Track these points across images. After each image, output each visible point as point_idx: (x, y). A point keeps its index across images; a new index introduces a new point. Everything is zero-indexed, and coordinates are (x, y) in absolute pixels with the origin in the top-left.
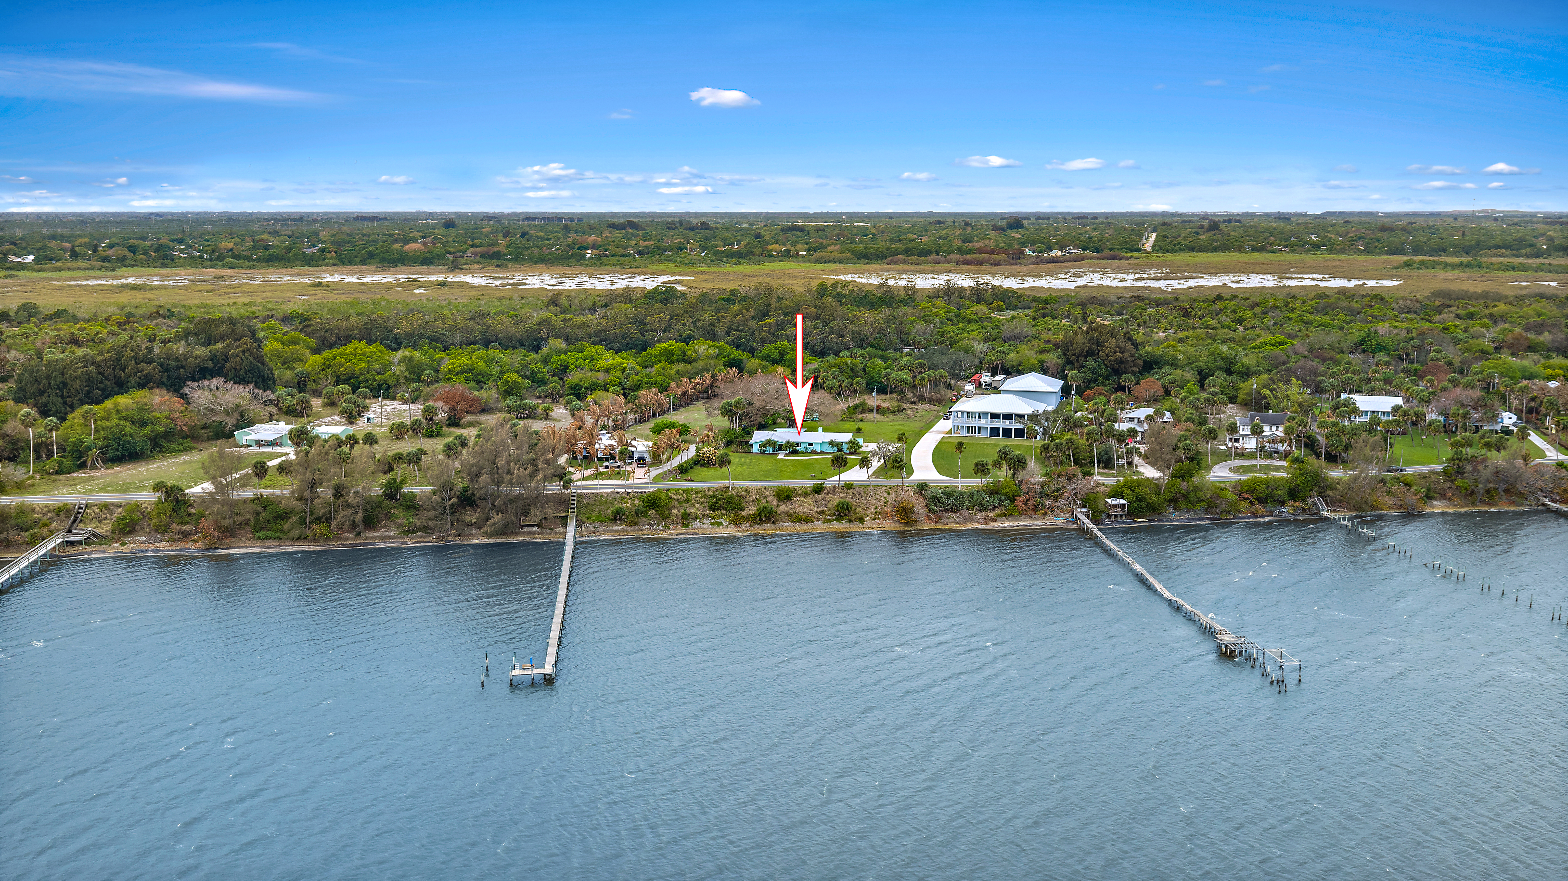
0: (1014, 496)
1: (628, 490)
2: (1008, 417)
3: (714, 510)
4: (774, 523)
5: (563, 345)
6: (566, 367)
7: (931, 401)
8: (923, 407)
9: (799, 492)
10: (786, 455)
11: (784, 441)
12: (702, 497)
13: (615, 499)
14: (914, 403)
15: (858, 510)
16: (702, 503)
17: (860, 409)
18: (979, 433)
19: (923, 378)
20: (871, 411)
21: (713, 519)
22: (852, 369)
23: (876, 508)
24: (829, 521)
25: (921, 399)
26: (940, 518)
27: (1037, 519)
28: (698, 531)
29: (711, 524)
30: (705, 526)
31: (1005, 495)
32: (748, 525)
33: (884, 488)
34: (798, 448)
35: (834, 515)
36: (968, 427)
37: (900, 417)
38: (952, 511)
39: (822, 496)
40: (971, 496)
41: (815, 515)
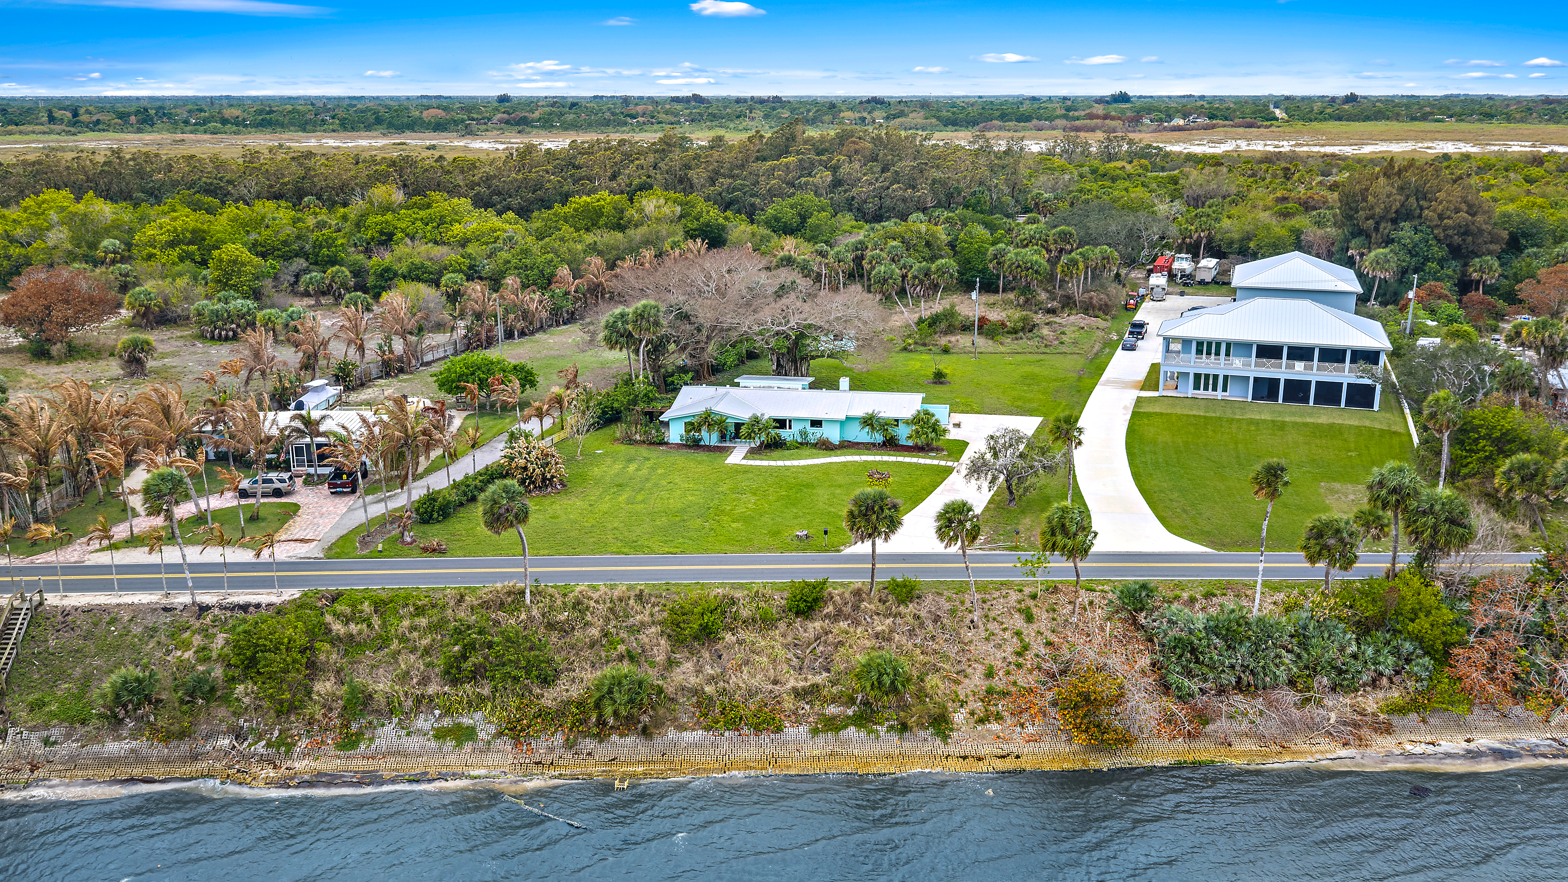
0: (1447, 645)
1: (208, 598)
2: (1301, 353)
3: (455, 682)
4: (646, 733)
5: (398, 196)
6: (390, 236)
7: (1088, 309)
8: (1072, 320)
9: (745, 613)
10: (753, 453)
11: (745, 415)
12: (433, 628)
13: (152, 631)
14: (1052, 311)
15: (932, 680)
16: (427, 651)
17: (943, 325)
18: (1225, 389)
19: (1075, 263)
20: (966, 328)
21: (447, 712)
22: (928, 244)
23: (990, 674)
24: (832, 725)
25: (1068, 303)
26: (1203, 718)
27: (1523, 725)
28: (385, 767)
29: (440, 735)
30: (414, 743)
31: (1418, 639)
32: (559, 739)
33: (1014, 596)
34: (785, 434)
35: (852, 701)
36: (1197, 376)
37: (1026, 343)
38: (1239, 687)
39: (816, 626)
40: (1301, 637)
41: (789, 703)
